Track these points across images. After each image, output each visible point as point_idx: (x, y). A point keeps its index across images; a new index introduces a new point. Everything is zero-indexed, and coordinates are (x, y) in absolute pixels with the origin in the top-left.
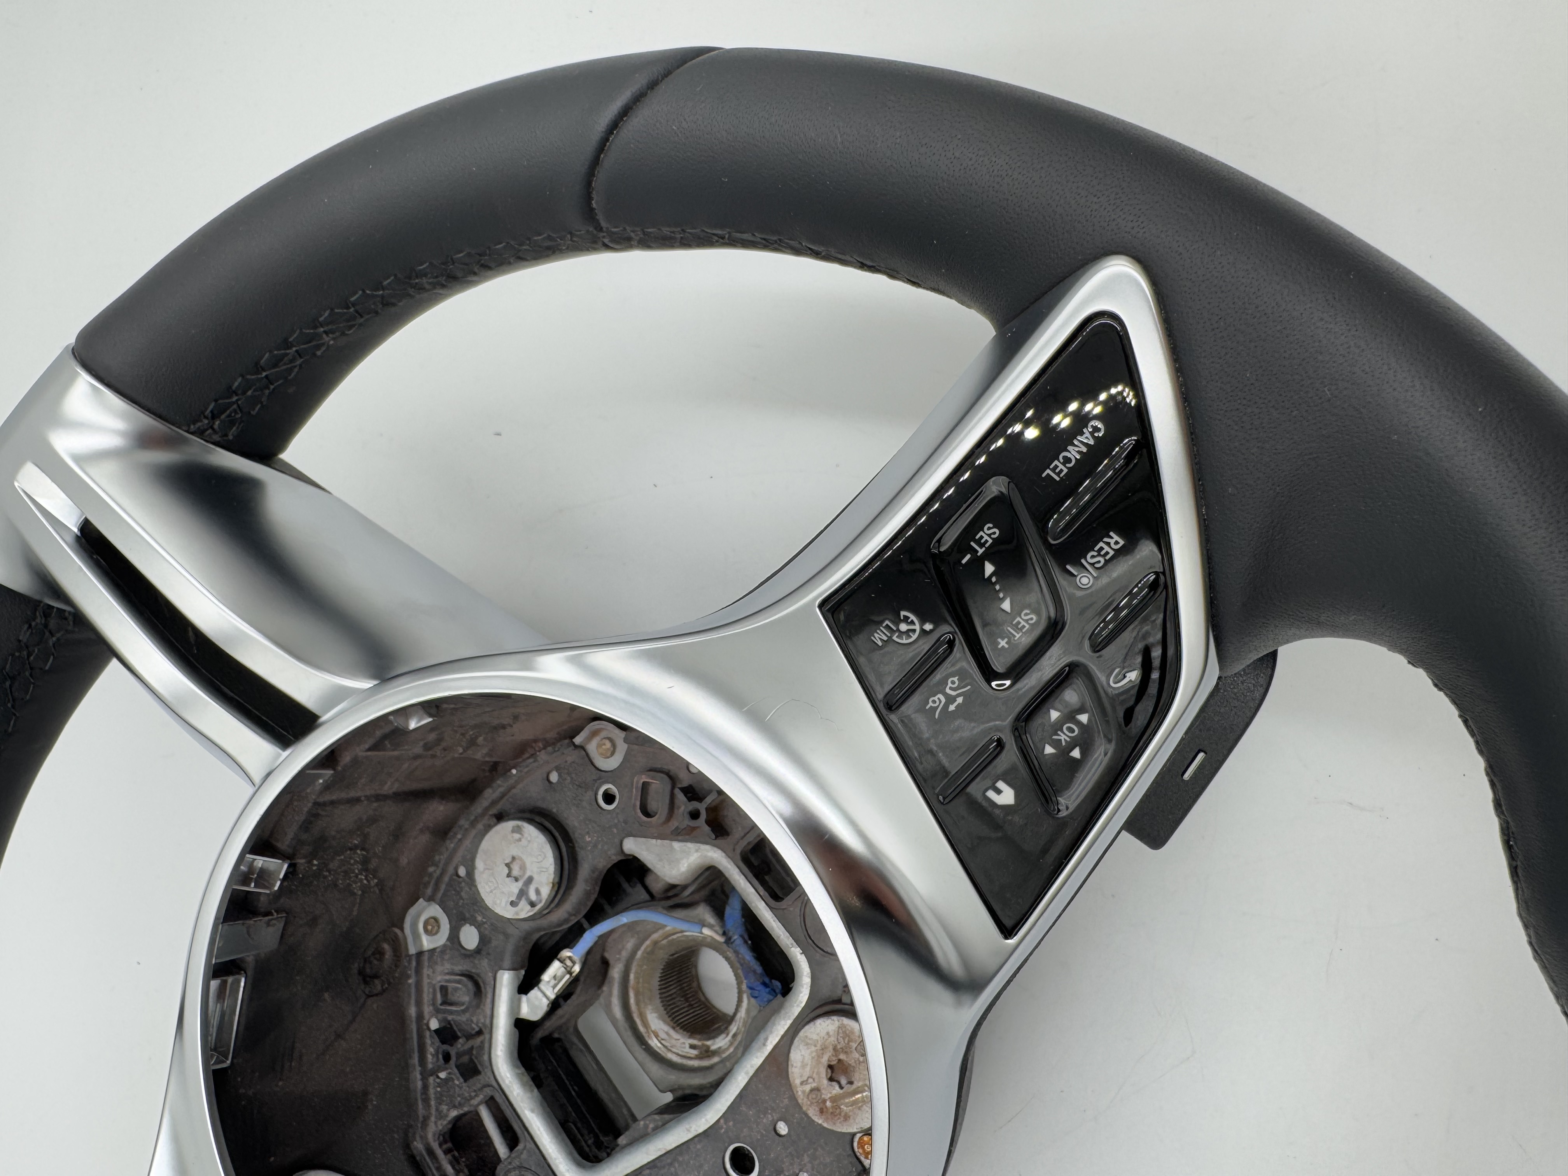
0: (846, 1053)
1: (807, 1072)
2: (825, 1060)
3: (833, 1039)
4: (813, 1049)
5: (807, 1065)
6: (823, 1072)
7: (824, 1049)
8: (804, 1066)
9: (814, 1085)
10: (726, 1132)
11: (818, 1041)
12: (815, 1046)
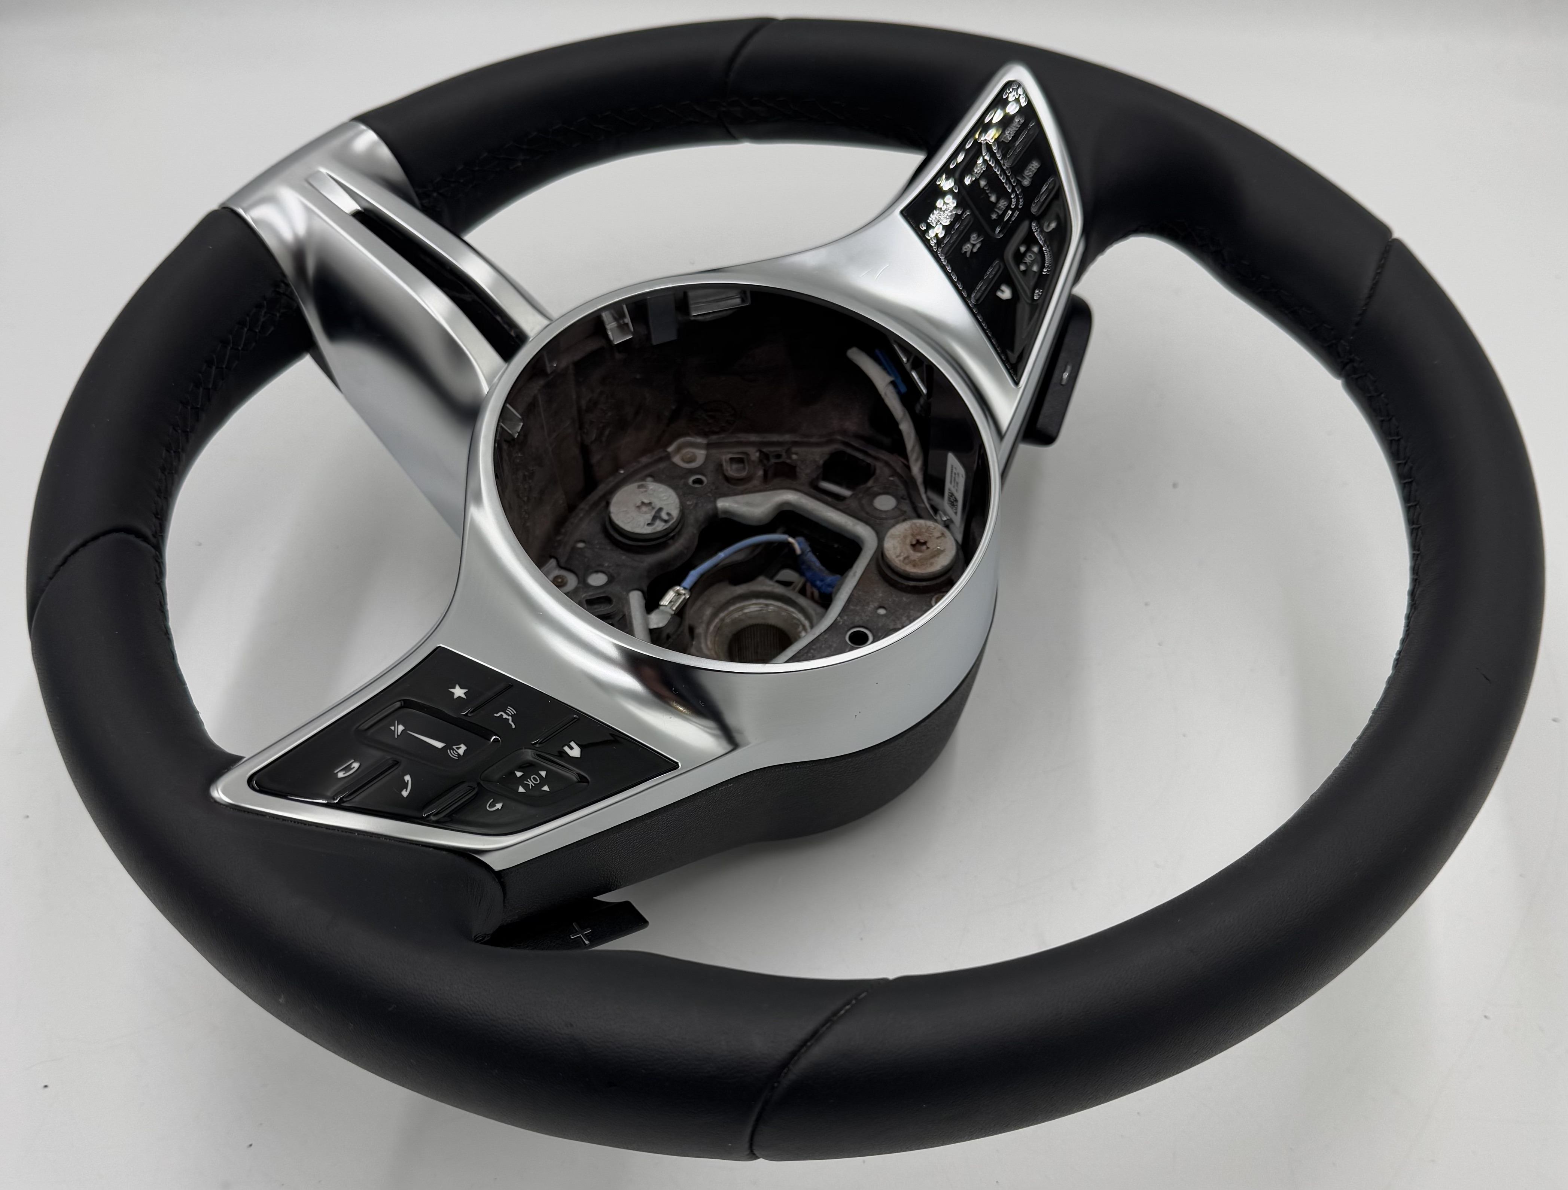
0: (921, 535)
1: (898, 551)
2: (908, 541)
3: (910, 532)
4: (899, 539)
5: (897, 548)
6: (909, 547)
7: (905, 537)
8: (895, 548)
9: (906, 555)
10: (843, 623)
11: (900, 535)
12: (899, 537)
